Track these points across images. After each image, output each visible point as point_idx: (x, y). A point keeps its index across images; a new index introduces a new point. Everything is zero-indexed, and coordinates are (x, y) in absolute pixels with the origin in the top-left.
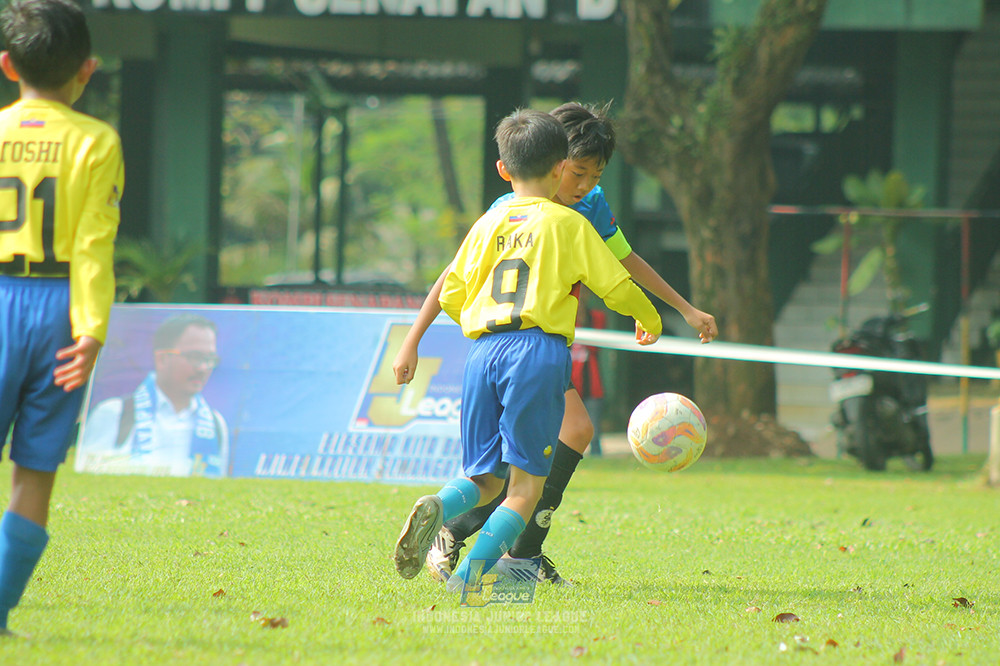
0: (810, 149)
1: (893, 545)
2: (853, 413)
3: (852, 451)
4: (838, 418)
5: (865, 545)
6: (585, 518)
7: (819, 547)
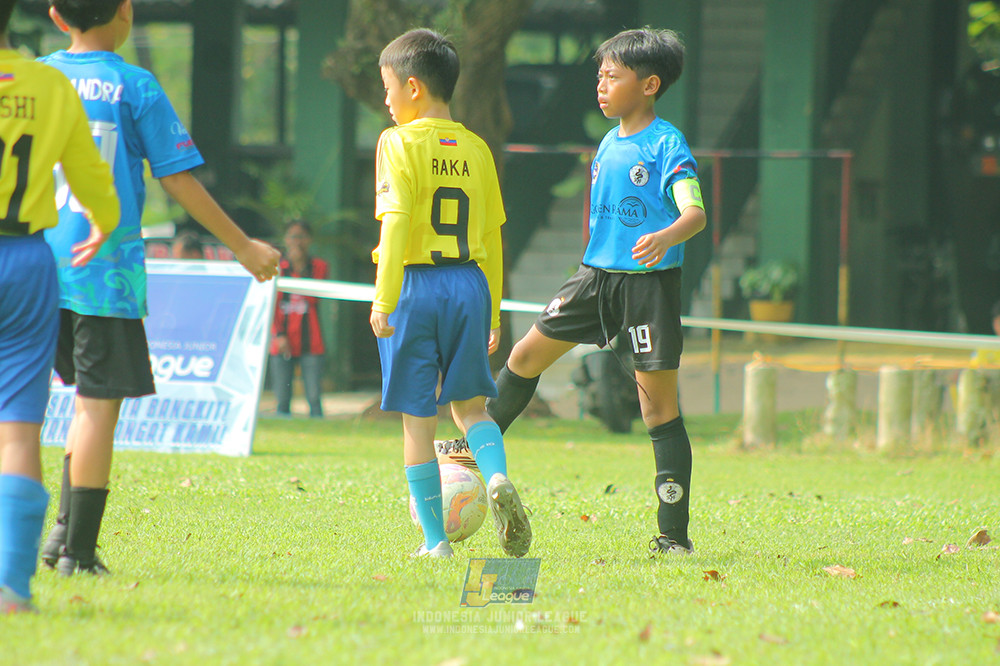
0: (549, 82)
1: (639, 513)
2: (596, 371)
3: (595, 412)
4: (580, 376)
5: (608, 514)
6: (305, 485)
7: (559, 514)
